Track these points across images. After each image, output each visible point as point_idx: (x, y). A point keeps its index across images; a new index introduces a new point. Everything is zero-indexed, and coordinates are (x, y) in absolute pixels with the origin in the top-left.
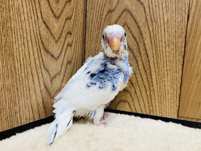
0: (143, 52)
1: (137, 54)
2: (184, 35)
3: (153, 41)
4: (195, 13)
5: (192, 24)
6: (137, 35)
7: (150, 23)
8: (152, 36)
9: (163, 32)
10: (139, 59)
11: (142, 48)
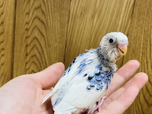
0: (44, 61)
1: (41, 62)
2: (63, 55)
3: (49, 56)
4: (69, 45)
5: (67, 50)
6: (41, 52)
7: (47, 47)
8: (49, 53)
9: (54, 52)
10: (42, 64)
11: (43, 59)
